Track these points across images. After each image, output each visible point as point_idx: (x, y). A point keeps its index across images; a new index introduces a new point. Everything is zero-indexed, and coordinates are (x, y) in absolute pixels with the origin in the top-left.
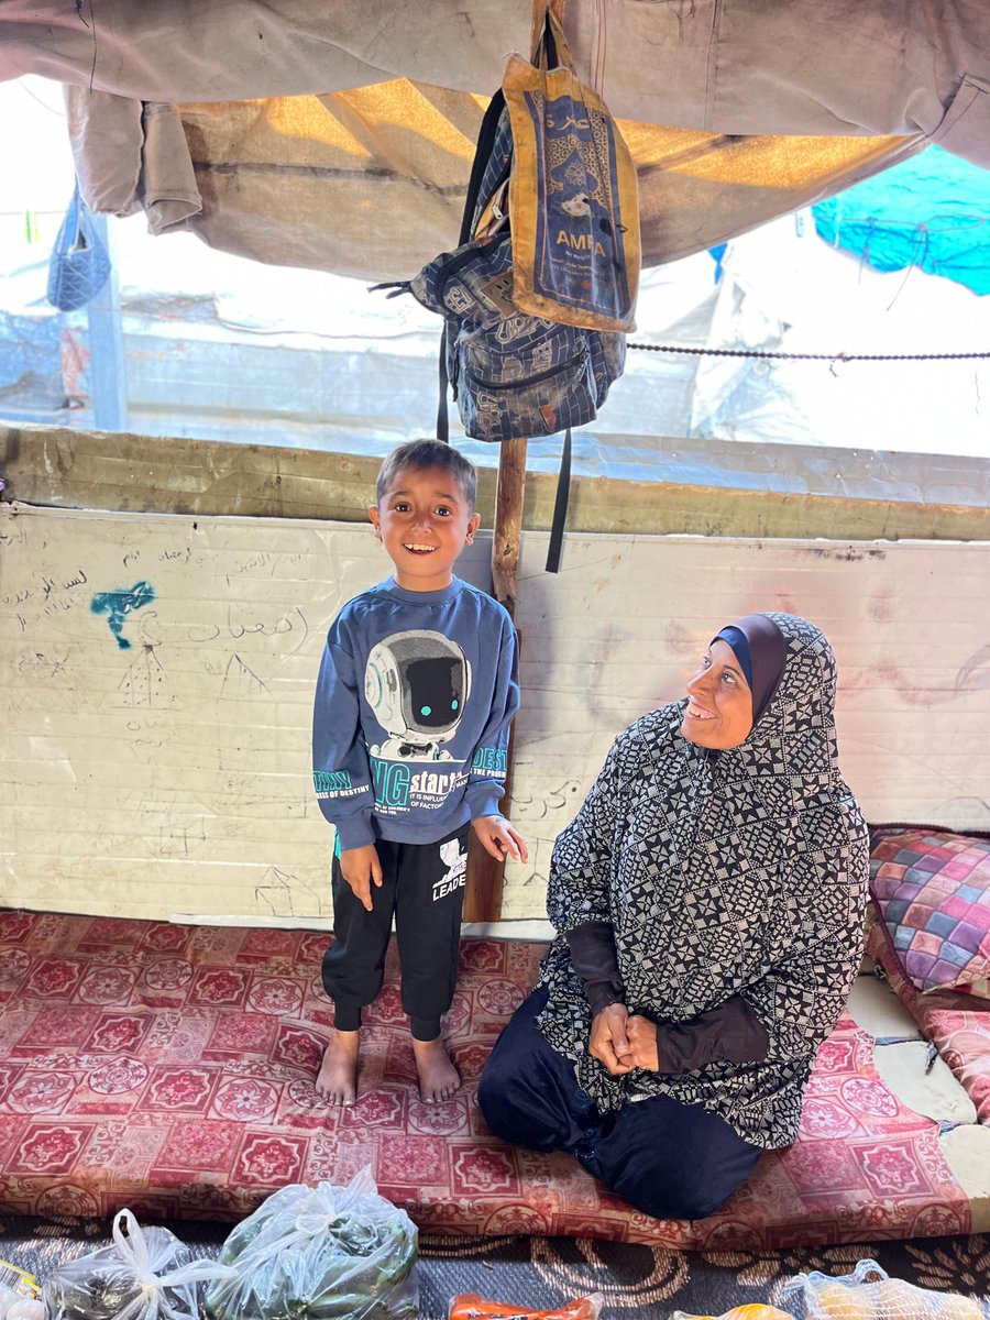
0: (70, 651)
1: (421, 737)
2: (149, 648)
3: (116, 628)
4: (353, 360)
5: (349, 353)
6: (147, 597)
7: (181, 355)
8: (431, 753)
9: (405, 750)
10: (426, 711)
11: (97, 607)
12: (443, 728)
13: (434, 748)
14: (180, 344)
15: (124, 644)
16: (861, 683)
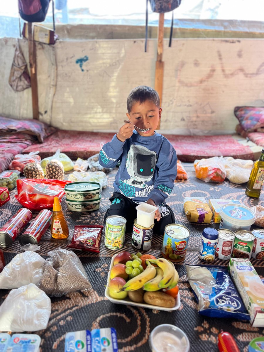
1: (139, 179)
2: (88, 71)
3: (81, 67)
6: (87, 59)
8: (142, 185)
9: (134, 182)
10: (142, 170)
11: (77, 62)
12: (147, 177)
13: (143, 183)
15: (83, 70)
16: (236, 73)
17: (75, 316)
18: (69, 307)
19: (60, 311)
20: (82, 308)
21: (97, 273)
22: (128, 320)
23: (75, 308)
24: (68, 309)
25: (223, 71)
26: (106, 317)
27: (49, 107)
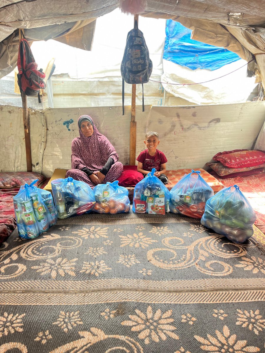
0: (60, 132)
2: (73, 130)
3: (68, 127)
4: (95, 82)
5: (95, 81)
6: (72, 122)
7: (63, 84)
11: (64, 124)
14: (63, 82)
15: (69, 130)
16: (191, 127)
17: (90, 351)
18: (85, 344)
19: (78, 348)
20: (94, 344)
21: (102, 316)
22: (128, 351)
23: (89, 345)
24: (84, 346)
25: (182, 126)
26: (112, 350)
27: (41, 159)
